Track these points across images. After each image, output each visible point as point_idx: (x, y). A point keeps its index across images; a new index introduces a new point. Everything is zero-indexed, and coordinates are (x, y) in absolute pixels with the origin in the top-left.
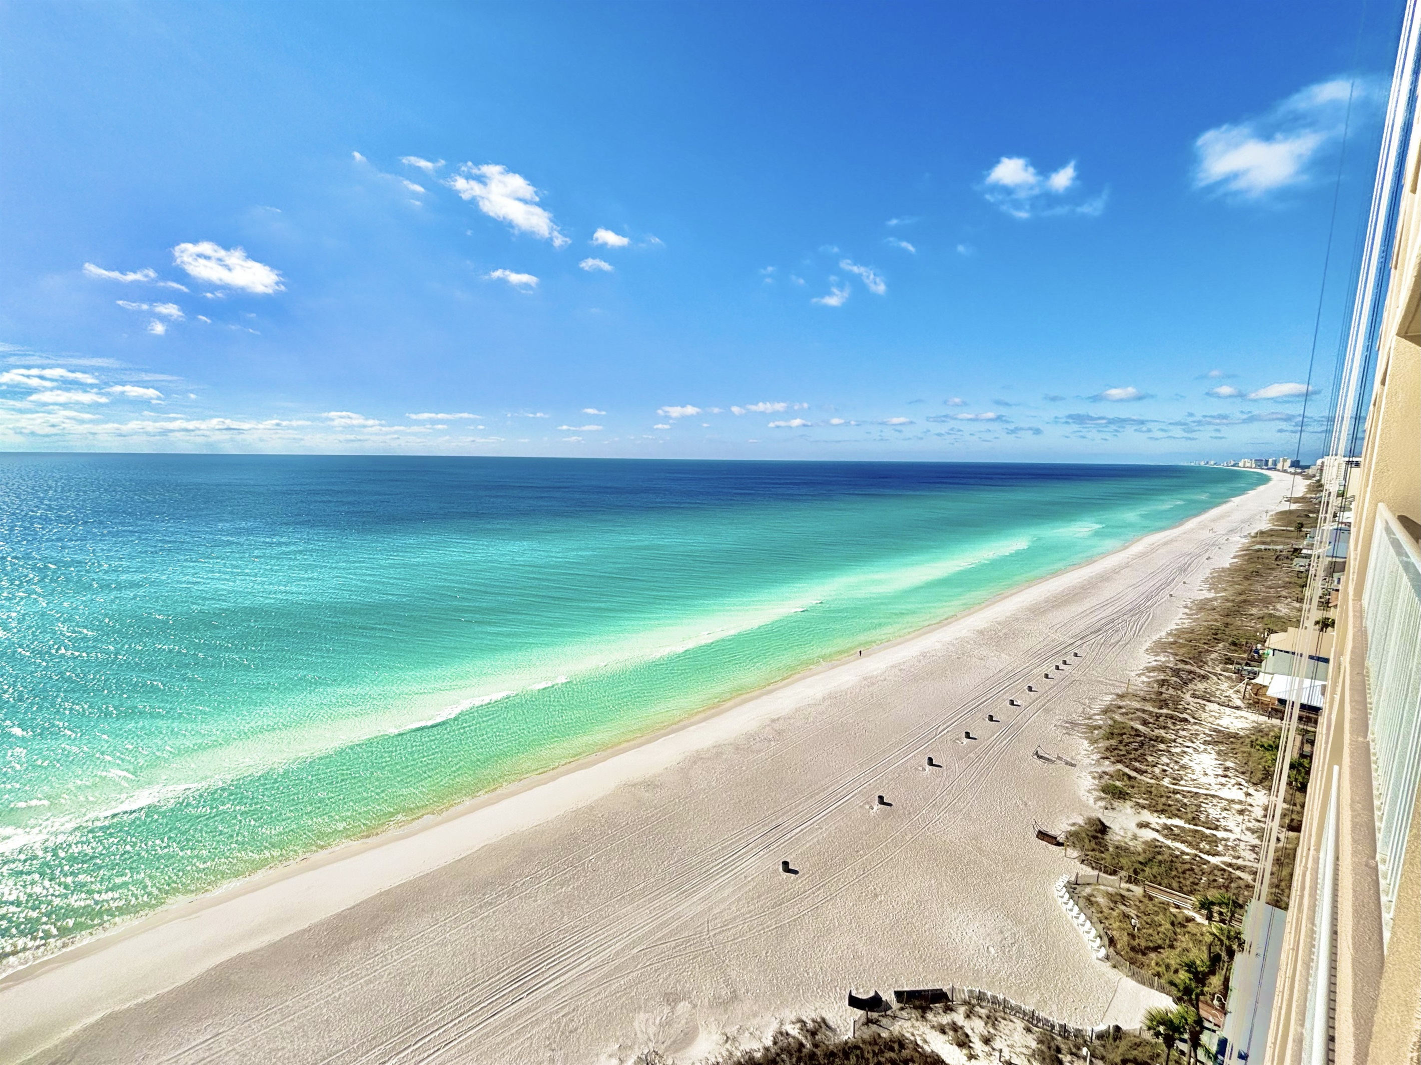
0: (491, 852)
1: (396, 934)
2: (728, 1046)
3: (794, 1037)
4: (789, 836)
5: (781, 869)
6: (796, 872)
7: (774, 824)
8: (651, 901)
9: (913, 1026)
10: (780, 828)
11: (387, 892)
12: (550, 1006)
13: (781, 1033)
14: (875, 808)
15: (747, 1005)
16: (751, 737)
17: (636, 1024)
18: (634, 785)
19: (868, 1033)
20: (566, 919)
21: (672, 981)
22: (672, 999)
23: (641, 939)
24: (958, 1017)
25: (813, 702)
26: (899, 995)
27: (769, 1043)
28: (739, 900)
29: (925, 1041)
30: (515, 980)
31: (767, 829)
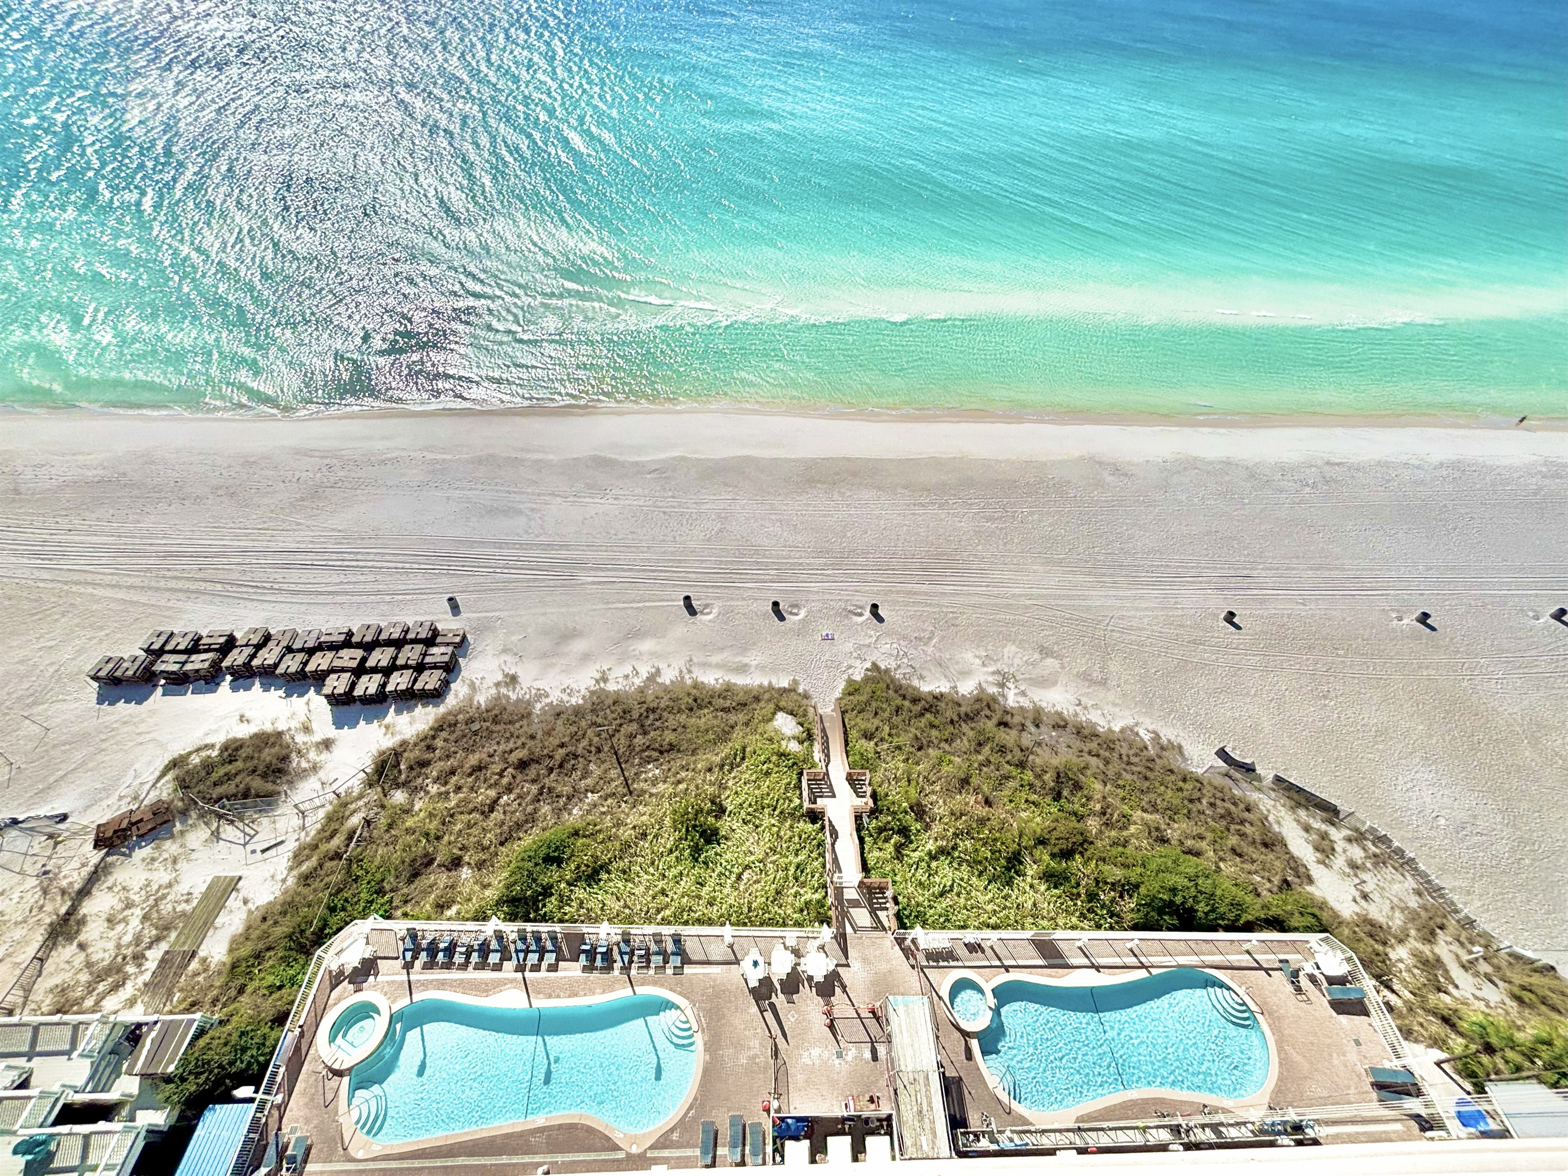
0: (936, 463)
1: (848, 493)
2: (1078, 709)
3: (1142, 739)
4: (1255, 592)
5: (1222, 616)
6: (1238, 627)
7: (1245, 572)
8: (1064, 572)
9: (1274, 806)
10: (1249, 580)
11: (848, 459)
12: (945, 601)
13: (1132, 730)
14: (1405, 621)
15: (1111, 696)
16: (1284, 469)
17: (1006, 650)
18: (1100, 463)
19: (1220, 781)
20: (980, 547)
21: (1053, 639)
22: (1045, 652)
23: (1040, 596)
24: (1337, 835)
25: (1417, 463)
26: (1278, 779)
27: (1117, 729)
28: (1157, 617)
29: (1279, 823)
30: (924, 569)
31: (1232, 573)
